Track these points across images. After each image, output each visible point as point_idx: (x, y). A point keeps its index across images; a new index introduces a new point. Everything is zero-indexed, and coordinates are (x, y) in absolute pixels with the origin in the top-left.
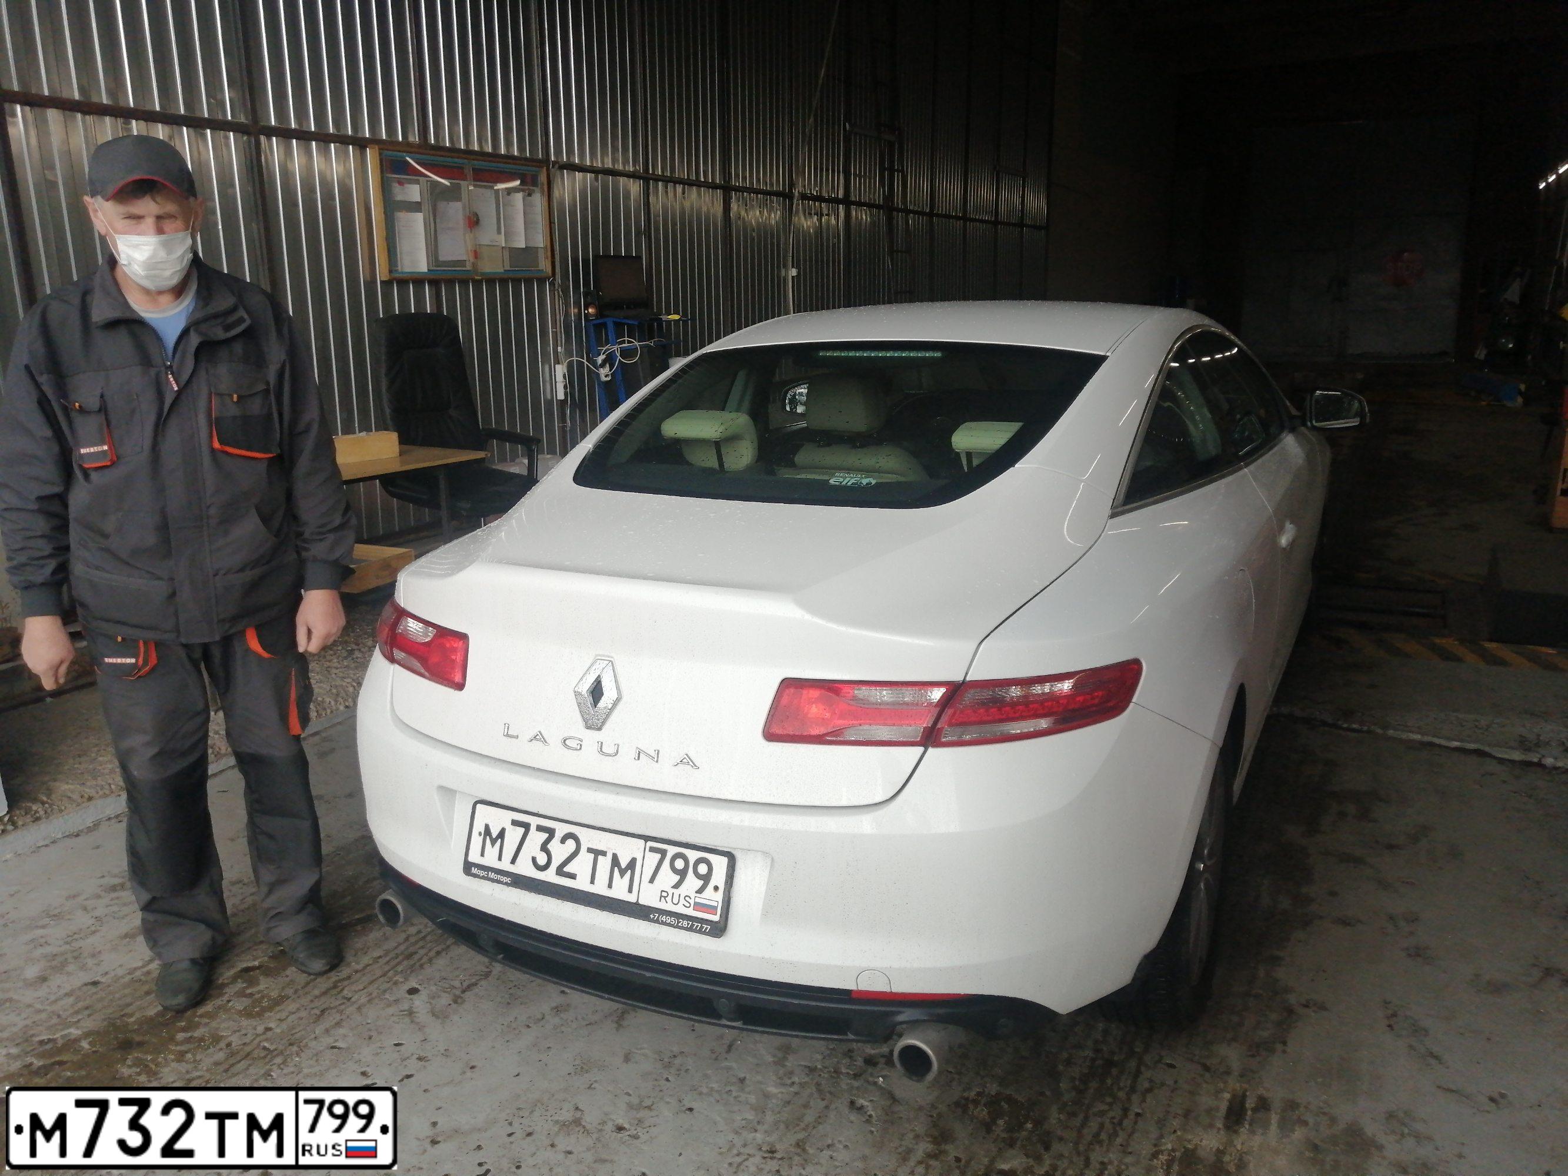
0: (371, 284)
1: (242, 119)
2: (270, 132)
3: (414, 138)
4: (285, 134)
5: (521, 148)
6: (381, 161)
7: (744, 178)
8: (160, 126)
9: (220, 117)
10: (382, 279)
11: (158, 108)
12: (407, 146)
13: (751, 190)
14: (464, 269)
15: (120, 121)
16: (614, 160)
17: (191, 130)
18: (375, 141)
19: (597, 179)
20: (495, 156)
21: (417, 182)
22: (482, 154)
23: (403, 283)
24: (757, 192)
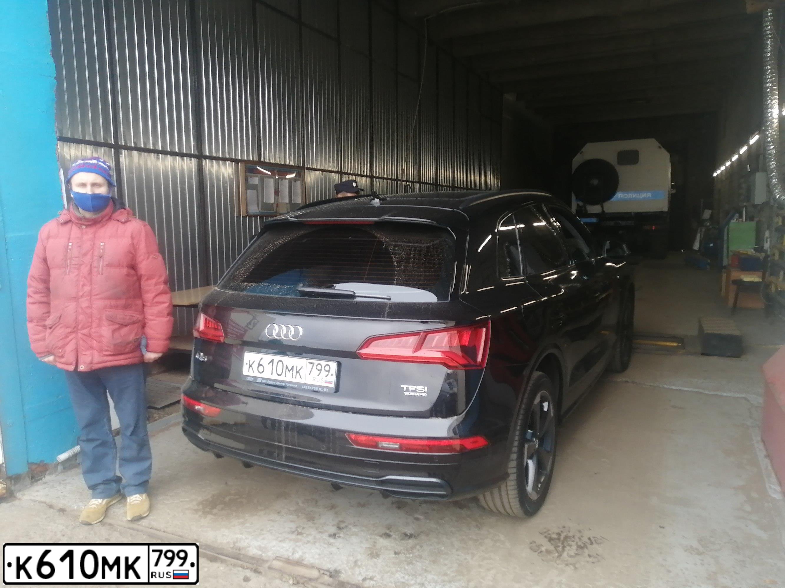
0: (239, 217)
1: (197, 153)
2: (206, 157)
3: (256, 159)
4: (211, 158)
5: (295, 162)
6: (245, 168)
7: (379, 173)
8: (169, 156)
9: (188, 152)
10: (243, 216)
11: (169, 150)
12: (253, 162)
13: (381, 178)
14: (273, 211)
15: (156, 155)
16: (329, 167)
17: (180, 158)
18: (242, 161)
19: (322, 174)
20: (285, 166)
21: (257, 177)
22: (280, 165)
23: (250, 217)
24: (384, 178)
